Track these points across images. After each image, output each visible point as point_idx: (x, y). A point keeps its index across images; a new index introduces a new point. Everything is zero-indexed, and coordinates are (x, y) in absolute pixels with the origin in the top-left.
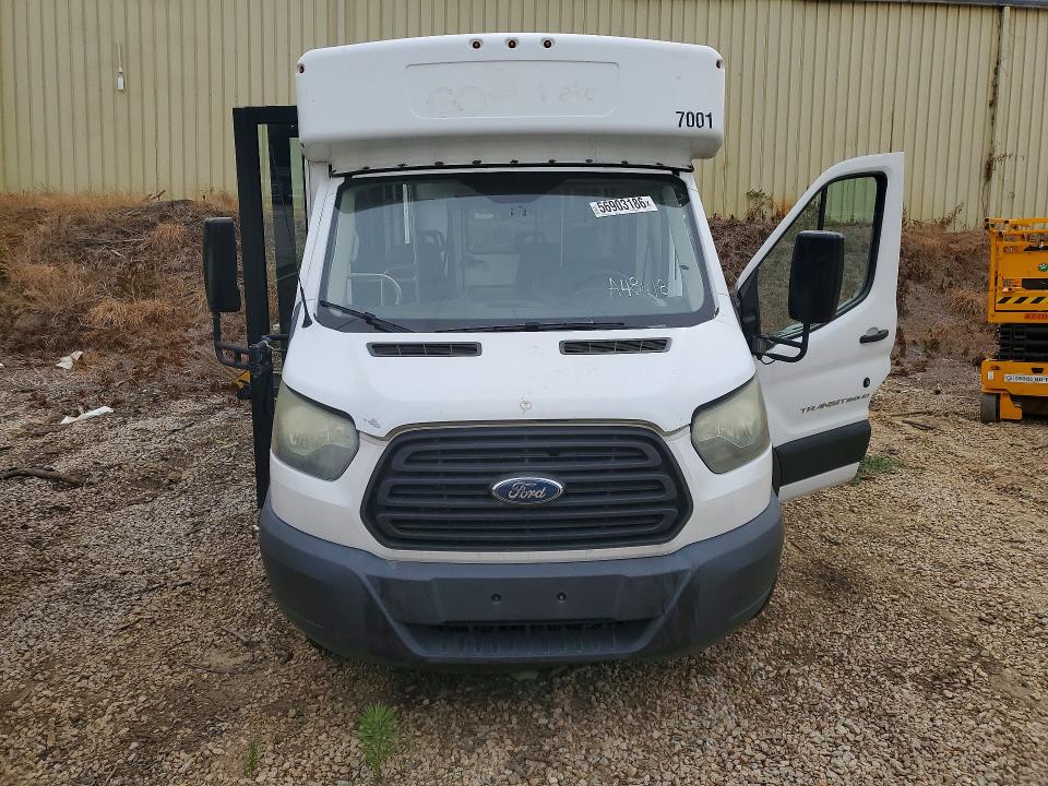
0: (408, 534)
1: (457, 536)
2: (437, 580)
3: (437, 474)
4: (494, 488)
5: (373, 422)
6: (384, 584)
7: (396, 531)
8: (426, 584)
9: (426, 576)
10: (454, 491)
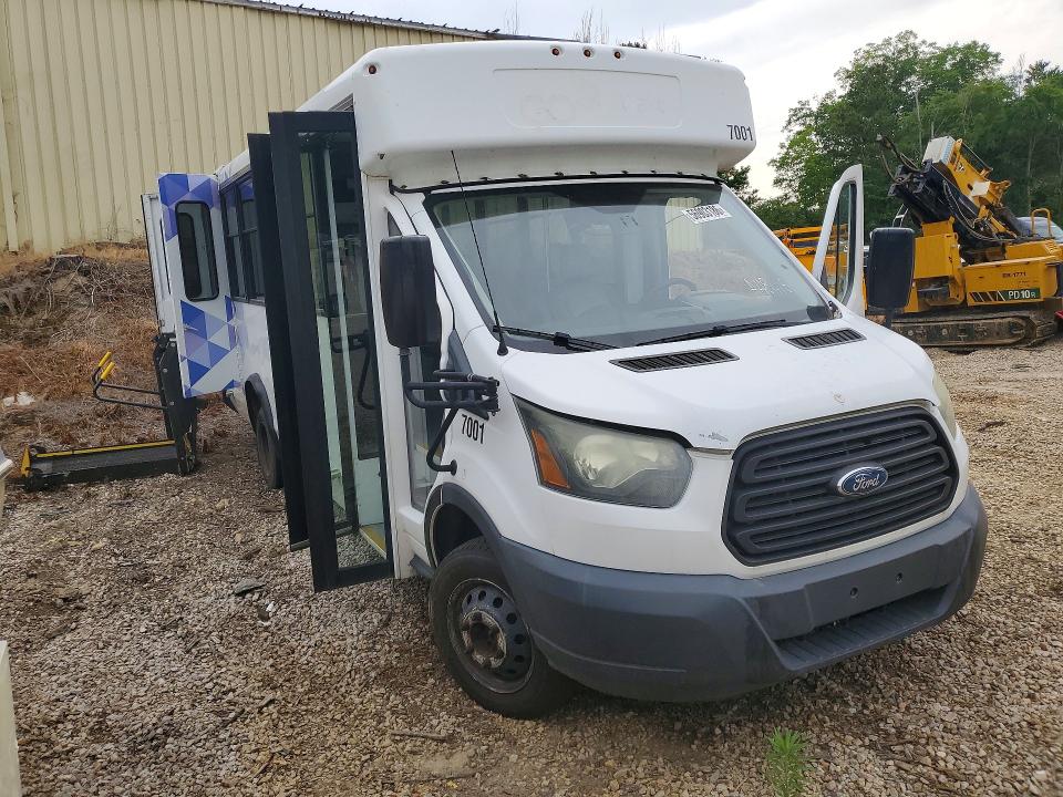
0: (768, 548)
1: (809, 539)
2: (807, 586)
3: (777, 481)
4: (840, 484)
5: (714, 436)
6: (763, 603)
7: (758, 547)
8: (799, 593)
9: (797, 585)
10: (798, 495)
